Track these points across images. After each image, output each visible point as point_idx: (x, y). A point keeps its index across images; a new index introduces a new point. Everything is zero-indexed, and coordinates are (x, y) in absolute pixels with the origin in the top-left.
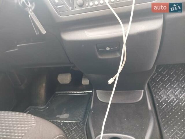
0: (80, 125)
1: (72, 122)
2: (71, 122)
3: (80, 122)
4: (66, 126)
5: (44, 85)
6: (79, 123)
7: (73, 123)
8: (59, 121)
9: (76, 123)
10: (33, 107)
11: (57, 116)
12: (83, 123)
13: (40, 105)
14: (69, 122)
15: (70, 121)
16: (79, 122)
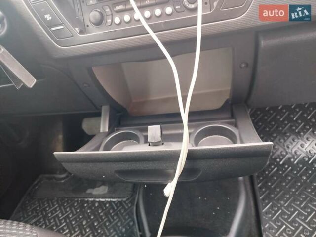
0: (127, 205)
1: (114, 200)
2: (111, 200)
3: (127, 200)
4: (104, 208)
5: (61, 137)
6: (125, 202)
7: (116, 203)
8: (93, 199)
9: (121, 203)
10: (47, 176)
11: (89, 191)
12: (132, 203)
13: (58, 172)
14: (109, 200)
15: (111, 198)
16: (125, 200)
